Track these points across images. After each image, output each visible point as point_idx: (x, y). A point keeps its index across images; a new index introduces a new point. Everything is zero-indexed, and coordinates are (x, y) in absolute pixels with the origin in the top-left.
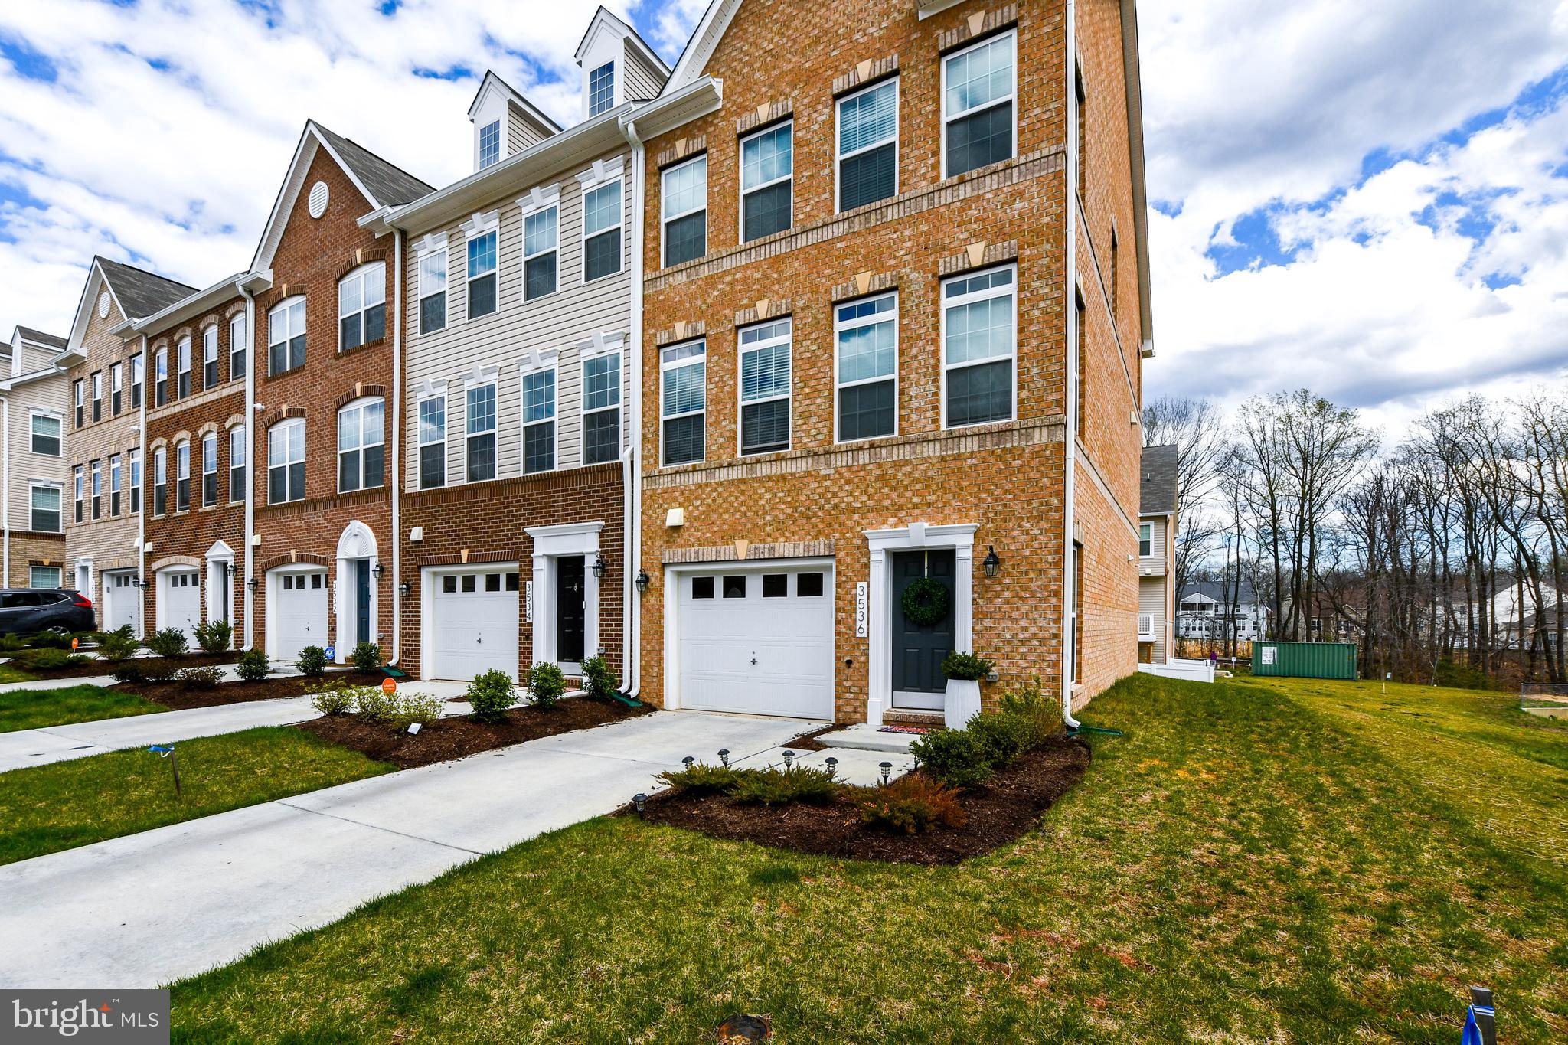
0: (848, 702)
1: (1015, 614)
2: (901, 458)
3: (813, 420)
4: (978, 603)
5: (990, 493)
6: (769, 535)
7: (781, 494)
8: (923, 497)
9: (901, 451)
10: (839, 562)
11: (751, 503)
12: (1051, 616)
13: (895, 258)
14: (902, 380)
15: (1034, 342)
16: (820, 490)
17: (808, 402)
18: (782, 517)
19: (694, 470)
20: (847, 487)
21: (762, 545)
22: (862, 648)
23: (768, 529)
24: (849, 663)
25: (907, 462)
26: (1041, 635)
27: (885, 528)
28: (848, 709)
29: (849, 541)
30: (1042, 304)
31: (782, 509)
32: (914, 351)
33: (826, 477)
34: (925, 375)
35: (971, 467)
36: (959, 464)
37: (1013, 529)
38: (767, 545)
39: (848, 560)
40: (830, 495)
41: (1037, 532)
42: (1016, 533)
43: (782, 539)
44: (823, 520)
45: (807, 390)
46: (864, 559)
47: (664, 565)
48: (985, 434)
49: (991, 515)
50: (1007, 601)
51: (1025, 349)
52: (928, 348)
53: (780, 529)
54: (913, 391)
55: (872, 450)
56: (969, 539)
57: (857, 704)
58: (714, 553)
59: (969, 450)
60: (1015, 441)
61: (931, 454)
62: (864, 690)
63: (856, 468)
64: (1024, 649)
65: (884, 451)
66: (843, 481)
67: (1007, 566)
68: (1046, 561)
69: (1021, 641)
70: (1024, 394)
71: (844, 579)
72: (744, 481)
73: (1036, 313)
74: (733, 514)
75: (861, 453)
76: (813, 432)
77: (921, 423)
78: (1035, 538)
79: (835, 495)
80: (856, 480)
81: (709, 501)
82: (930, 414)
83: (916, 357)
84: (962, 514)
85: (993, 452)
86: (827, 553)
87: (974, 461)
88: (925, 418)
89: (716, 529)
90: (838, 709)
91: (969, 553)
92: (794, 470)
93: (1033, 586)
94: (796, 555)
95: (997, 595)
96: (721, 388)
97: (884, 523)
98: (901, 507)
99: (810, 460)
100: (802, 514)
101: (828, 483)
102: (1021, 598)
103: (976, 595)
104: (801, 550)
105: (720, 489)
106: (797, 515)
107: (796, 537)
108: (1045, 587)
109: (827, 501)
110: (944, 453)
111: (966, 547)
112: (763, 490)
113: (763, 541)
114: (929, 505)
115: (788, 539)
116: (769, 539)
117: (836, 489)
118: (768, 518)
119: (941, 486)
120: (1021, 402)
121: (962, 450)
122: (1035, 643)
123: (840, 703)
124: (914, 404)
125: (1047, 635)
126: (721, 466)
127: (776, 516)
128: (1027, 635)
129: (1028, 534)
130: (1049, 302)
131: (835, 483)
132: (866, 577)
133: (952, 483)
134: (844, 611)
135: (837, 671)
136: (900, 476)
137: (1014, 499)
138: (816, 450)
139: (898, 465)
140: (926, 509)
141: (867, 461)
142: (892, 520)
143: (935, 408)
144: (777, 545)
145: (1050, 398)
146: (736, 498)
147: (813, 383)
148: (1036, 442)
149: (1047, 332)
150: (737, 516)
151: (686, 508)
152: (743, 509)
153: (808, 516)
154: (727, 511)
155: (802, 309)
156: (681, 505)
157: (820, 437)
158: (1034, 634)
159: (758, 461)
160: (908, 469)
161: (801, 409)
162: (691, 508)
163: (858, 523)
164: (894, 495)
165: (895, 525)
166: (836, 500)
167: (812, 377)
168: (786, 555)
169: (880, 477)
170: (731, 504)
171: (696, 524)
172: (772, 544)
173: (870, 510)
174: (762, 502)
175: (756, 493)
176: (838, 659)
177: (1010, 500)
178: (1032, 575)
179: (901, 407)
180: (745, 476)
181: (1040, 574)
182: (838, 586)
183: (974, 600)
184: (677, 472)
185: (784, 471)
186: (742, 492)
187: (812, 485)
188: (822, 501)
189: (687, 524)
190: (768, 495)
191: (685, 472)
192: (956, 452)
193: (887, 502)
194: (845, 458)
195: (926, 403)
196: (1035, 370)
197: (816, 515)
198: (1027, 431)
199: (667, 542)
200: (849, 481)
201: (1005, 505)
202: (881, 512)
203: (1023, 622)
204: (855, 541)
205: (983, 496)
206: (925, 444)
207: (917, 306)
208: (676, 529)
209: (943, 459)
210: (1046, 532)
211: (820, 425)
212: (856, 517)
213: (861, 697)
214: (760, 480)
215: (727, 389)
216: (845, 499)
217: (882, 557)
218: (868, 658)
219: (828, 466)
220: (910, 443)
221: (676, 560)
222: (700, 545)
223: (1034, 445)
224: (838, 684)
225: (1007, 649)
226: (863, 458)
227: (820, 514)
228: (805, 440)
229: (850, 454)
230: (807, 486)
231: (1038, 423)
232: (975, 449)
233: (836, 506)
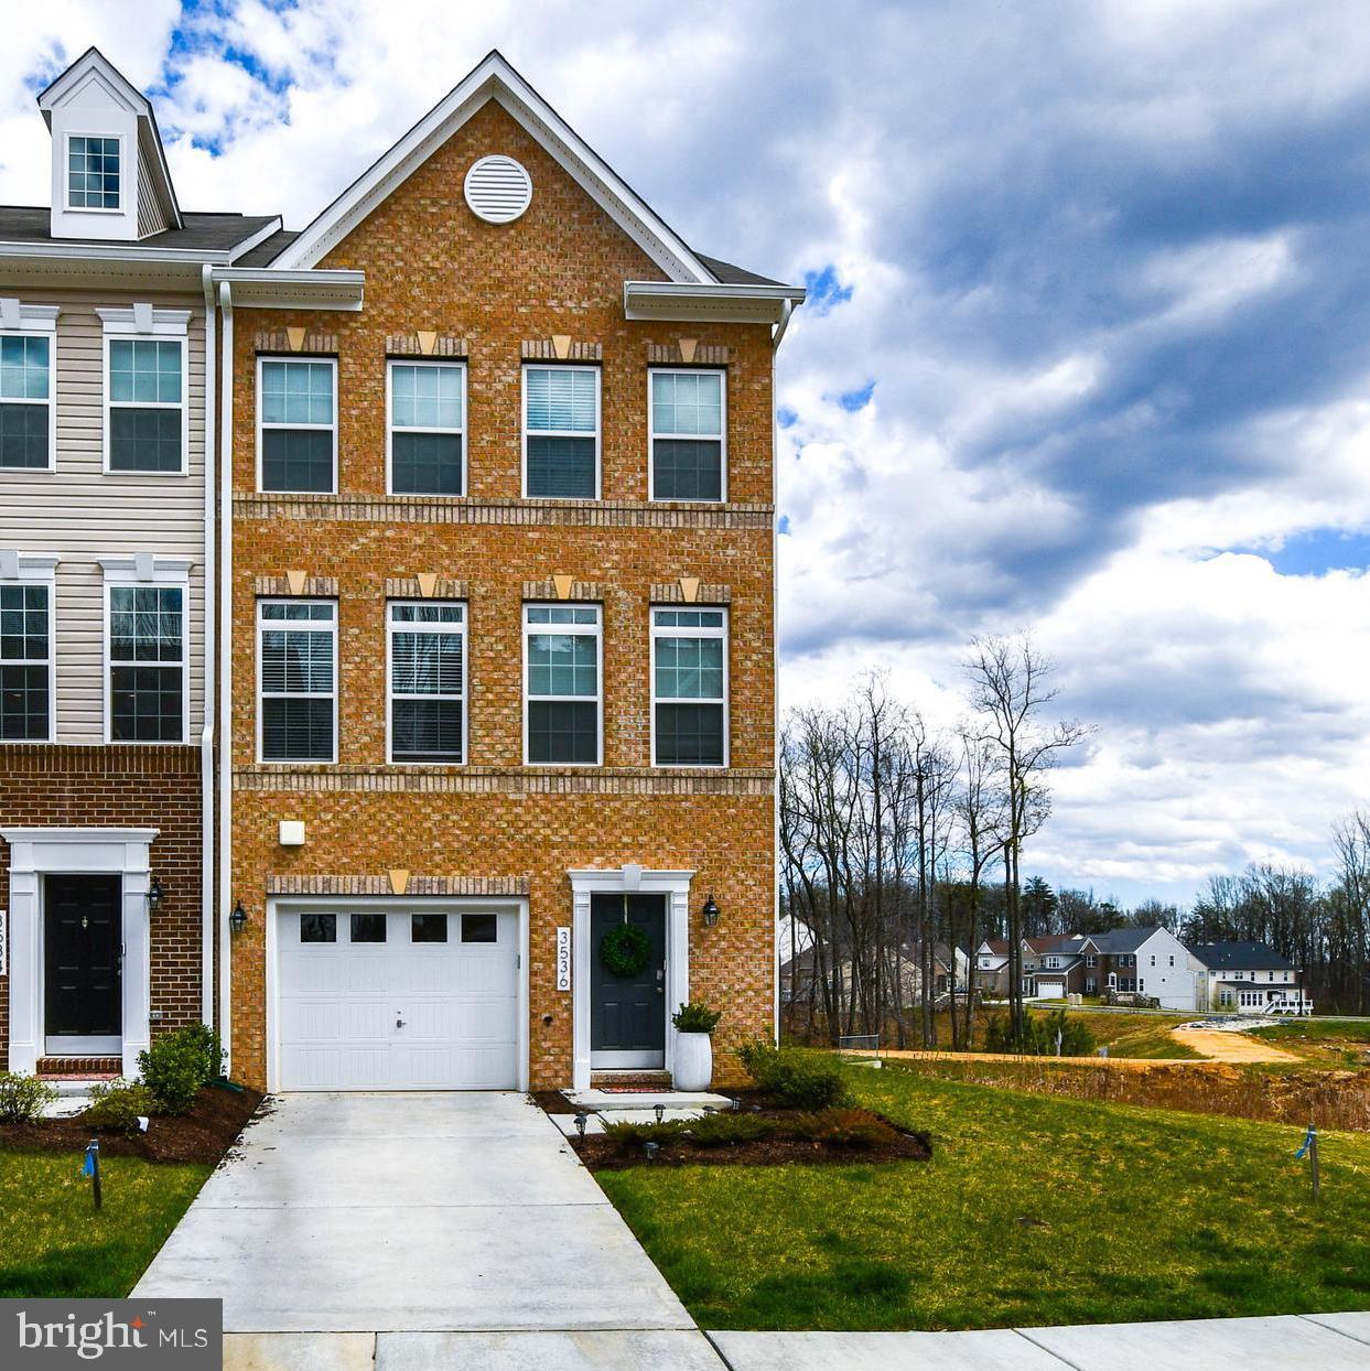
0: (547, 1066)
1: (731, 964)
2: (609, 791)
3: (499, 733)
4: (694, 953)
5: (706, 840)
6: (438, 866)
7: (455, 817)
8: (634, 837)
9: (609, 784)
10: (533, 904)
11: (412, 824)
12: (765, 967)
13: (600, 569)
14: (607, 705)
15: (747, 693)
16: (509, 817)
17: (492, 710)
18: (456, 845)
19: (323, 772)
20: (543, 817)
21: (428, 878)
22: (565, 1002)
23: (437, 858)
24: (548, 1020)
25: (617, 797)
26: (756, 985)
27: (591, 868)
28: (548, 1073)
29: (547, 880)
30: (754, 657)
31: (458, 836)
32: (623, 676)
33: (517, 803)
34: (635, 704)
35: (685, 811)
36: (672, 805)
37: (728, 878)
38: (435, 879)
39: (546, 902)
40: (521, 825)
41: (751, 882)
42: (731, 882)
43: (456, 872)
44: (512, 853)
45: (490, 696)
46: (566, 902)
47: (269, 895)
48: (700, 778)
49: (706, 862)
50: (723, 952)
51: (739, 698)
52: (638, 676)
53: (455, 859)
54: (622, 720)
55: (574, 779)
56: (685, 887)
57: (559, 1067)
58: (355, 883)
59: (683, 792)
60: (729, 790)
61: (643, 792)
62: (567, 1050)
63: (555, 797)
64: (740, 1000)
65: (588, 782)
66: (538, 810)
67: (723, 915)
68: (761, 913)
69: (738, 992)
70: (738, 743)
71: (541, 923)
72: (402, 796)
73: (749, 664)
74: (385, 837)
75: (561, 780)
76: (499, 747)
77: (629, 757)
78: (749, 888)
79: (527, 825)
80: (555, 810)
81: (347, 816)
82: (640, 748)
83: (625, 683)
84: (678, 859)
85: (708, 798)
86: (519, 892)
87: (688, 804)
88: (636, 751)
89: (356, 853)
90: (533, 1075)
91: (685, 901)
92: (473, 790)
93: (748, 937)
94: (477, 892)
95: (714, 946)
96: (365, 673)
97: (589, 862)
98: (609, 846)
99: (495, 781)
100: (484, 843)
101: (519, 810)
102: (737, 948)
103: (692, 945)
104: (484, 887)
105: (364, 803)
106: (477, 844)
107: (477, 871)
108: (758, 938)
109: (519, 830)
110: (656, 792)
111: (682, 894)
112: (429, 810)
113: (431, 873)
114: (641, 846)
115: (464, 873)
116: (438, 871)
117: (529, 818)
118: (437, 844)
119: (654, 827)
120: (733, 750)
121: (677, 792)
122: (751, 993)
123: (537, 1067)
124: (624, 735)
125: (761, 985)
126: (366, 773)
127: (448, 843)
128: (744, 985)
129: (742, 884)
130: (761, 656)
131: (528, 811)
132: (569, 922)
133: (665, 824)
134: (542, 961)
135: (532, 1032)
136: (607, 812)
137: (730, 848)
138: (503, 770)
139: (605, 799)
140: (637, 850)
141: (568, 790)
142: (598, 860)
143: (647, 742)
144: (450, 879)
145: (762, 751)
146: (389, 815)
147: (498, 689)
148: (750, 793)
149: (760, 686)
150: (391, 838)
151: (308, 822)
152: (400, 830)
153: (492, 846)
154: (375, 831)
155: (484, 598)
156: (299, 817)
157: (507, 755)
158: (750, 984)
159: (423, 773)
160: (618, 804)
161: (482, 717)
162: (316, 822)
163: (558, 860)
164: (601, 832)
165: (602, 866)
166: (530, 831)
167: (497, 682)
168: (464, 892)
169: (584, 810)
170: (382, 823)
171: (325, 844)
172: (443, 878)
173: (573, 846)
174: (428, 824)
175: (418, 810)
176: (533, 1016)
177: (726, 849)
178: (747, 926)
179: (607, 735)
180: (402, 789)
181: (755, 924)
182: (532, 931)
183: (690, 949)
184: (294, 772)
185: (459, 789)
186: (399, 810)
187: (498, 811)
188: (512, 831)
189: (310, 843)
190: (437, 817)
191: (308, 773)
192: (670, 792)
193: (592, 839)
194: (540, 784)
195: (636, 735)
196: (749, 721)
197: (503, 845)
198: (741, 781)
199: (276, 865)
200: (546, 811)
201: (720, 854)
202: (586, 849)
203: (739, 973)
204: (553, 880)
205: (699, 842)
206: (636, 780)
207: (626, 628)
208: (293, 849)
209: (655, 798)
210: (759, 883)
211: (508, 741)
212: (556, 852)
213: (563, 1059)
214: (426, 797)
215: (373, 674)
216: (542, 831)
217: (588, 901)
218: (571, 1015)
219: (519, 789)
220: (619, 777)
221: (292, 891)
222: (333, 872)
223: (748, 795)
224: (534, 1046)
225: (724, 1000)
226: (564, 786)
227: (509, 845)
228: (488, 755)
229: (547, 779)
230: (491, 810)
231: (752, 774)
232: (690, 792)
233: (530, 837)
